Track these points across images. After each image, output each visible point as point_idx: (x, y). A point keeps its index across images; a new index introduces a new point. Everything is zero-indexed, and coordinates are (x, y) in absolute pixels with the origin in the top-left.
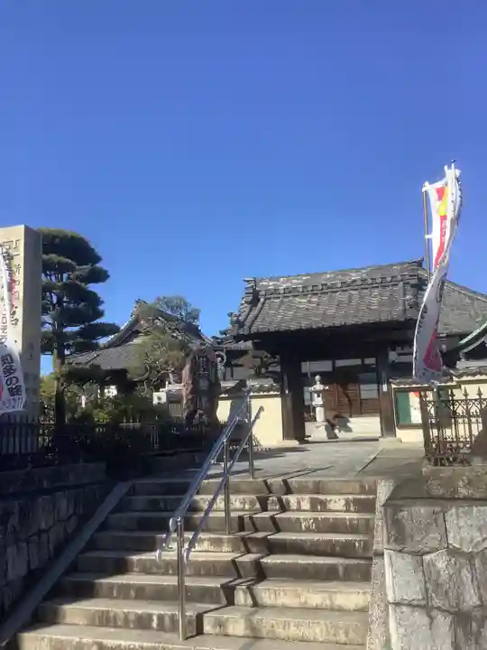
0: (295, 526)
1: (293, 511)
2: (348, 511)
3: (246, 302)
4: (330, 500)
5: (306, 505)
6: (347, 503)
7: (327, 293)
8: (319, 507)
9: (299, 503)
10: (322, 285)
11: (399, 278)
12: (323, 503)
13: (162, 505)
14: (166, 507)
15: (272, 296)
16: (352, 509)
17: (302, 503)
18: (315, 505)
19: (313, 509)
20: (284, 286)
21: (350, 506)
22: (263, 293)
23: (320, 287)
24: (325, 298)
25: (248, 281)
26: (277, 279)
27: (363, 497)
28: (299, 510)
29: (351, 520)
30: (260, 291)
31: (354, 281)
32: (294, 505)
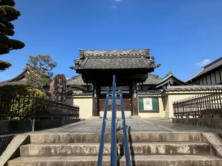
1: (153, 154)
2: (191, 154)
4: (179, 147)
5: (162, 150)
7: (113, 58)
8: (171, 152)
9: (157, 149)
10: (112, 55)
11: (142, 55)
13: (53, 151)
14: (56, 152)
15: (91, 57)
16: (194, 152)
17: (159, 149)
18: (168, 150)
19: (167, 153)
20: (96, 54)
21: (193, 151)
22: (87, 56)
23: (111, 56)
24: (113, 60)
25: (80, 50)
26: (93, 51)
28: (158, 153)
29: (206, 162)
31: (124, 54)
32: (153, 150)
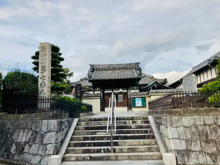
0: (131, 127)
2: (142, 124)
3: (91, 71)
5: (131, 123)
6: (142, 122)
7: (114, 70)
9: (129, 122)
10: (113, 68)
11: (134, 67)
12: (136, 122)
15: (98, 70)
18: (133, 122)
20: (102, 67)
22: (95, 69)
27: (146, 120)
28: (129, 124)
30: (94, 68)
